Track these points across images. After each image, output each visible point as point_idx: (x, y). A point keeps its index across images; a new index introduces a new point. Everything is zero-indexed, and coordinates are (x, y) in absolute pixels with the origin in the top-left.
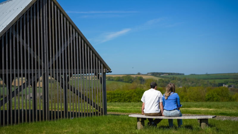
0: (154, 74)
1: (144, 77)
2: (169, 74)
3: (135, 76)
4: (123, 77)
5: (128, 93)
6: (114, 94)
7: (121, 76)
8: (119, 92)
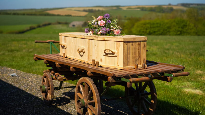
0: (183, 5)
1: (175, 8)
2: (198, 5)
3: (165, 7)
4: (155, 8)
5: (167, 23)
6: (154, 24)
7: (153, 7)
8: (158, 21)
